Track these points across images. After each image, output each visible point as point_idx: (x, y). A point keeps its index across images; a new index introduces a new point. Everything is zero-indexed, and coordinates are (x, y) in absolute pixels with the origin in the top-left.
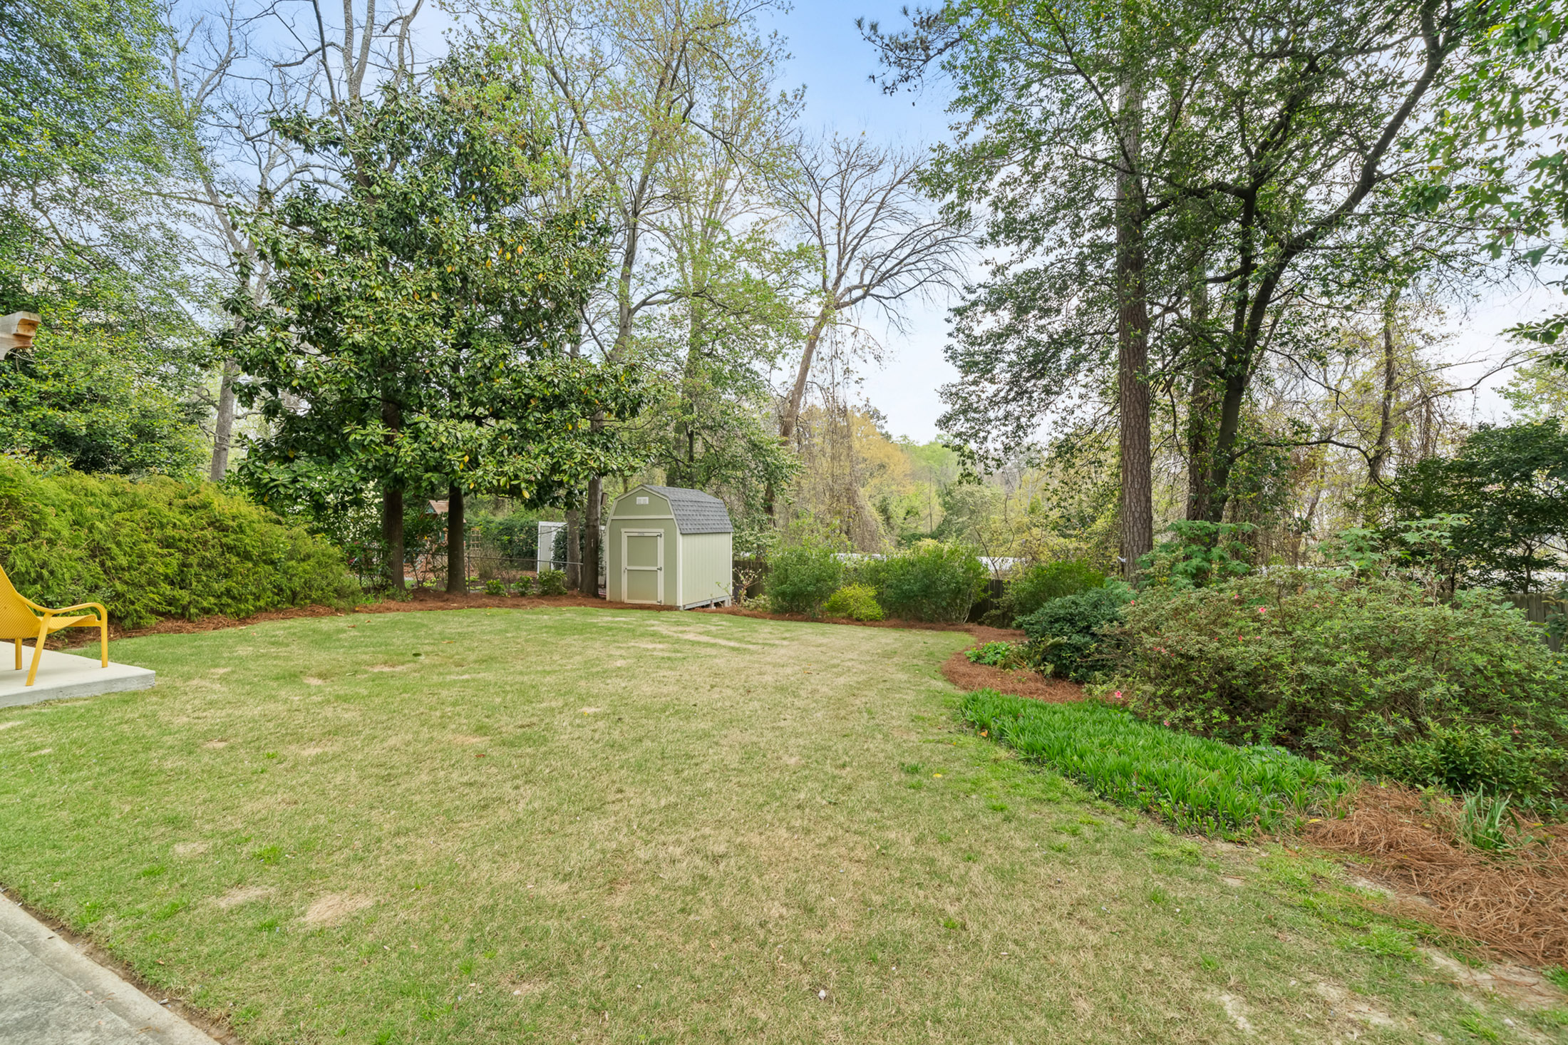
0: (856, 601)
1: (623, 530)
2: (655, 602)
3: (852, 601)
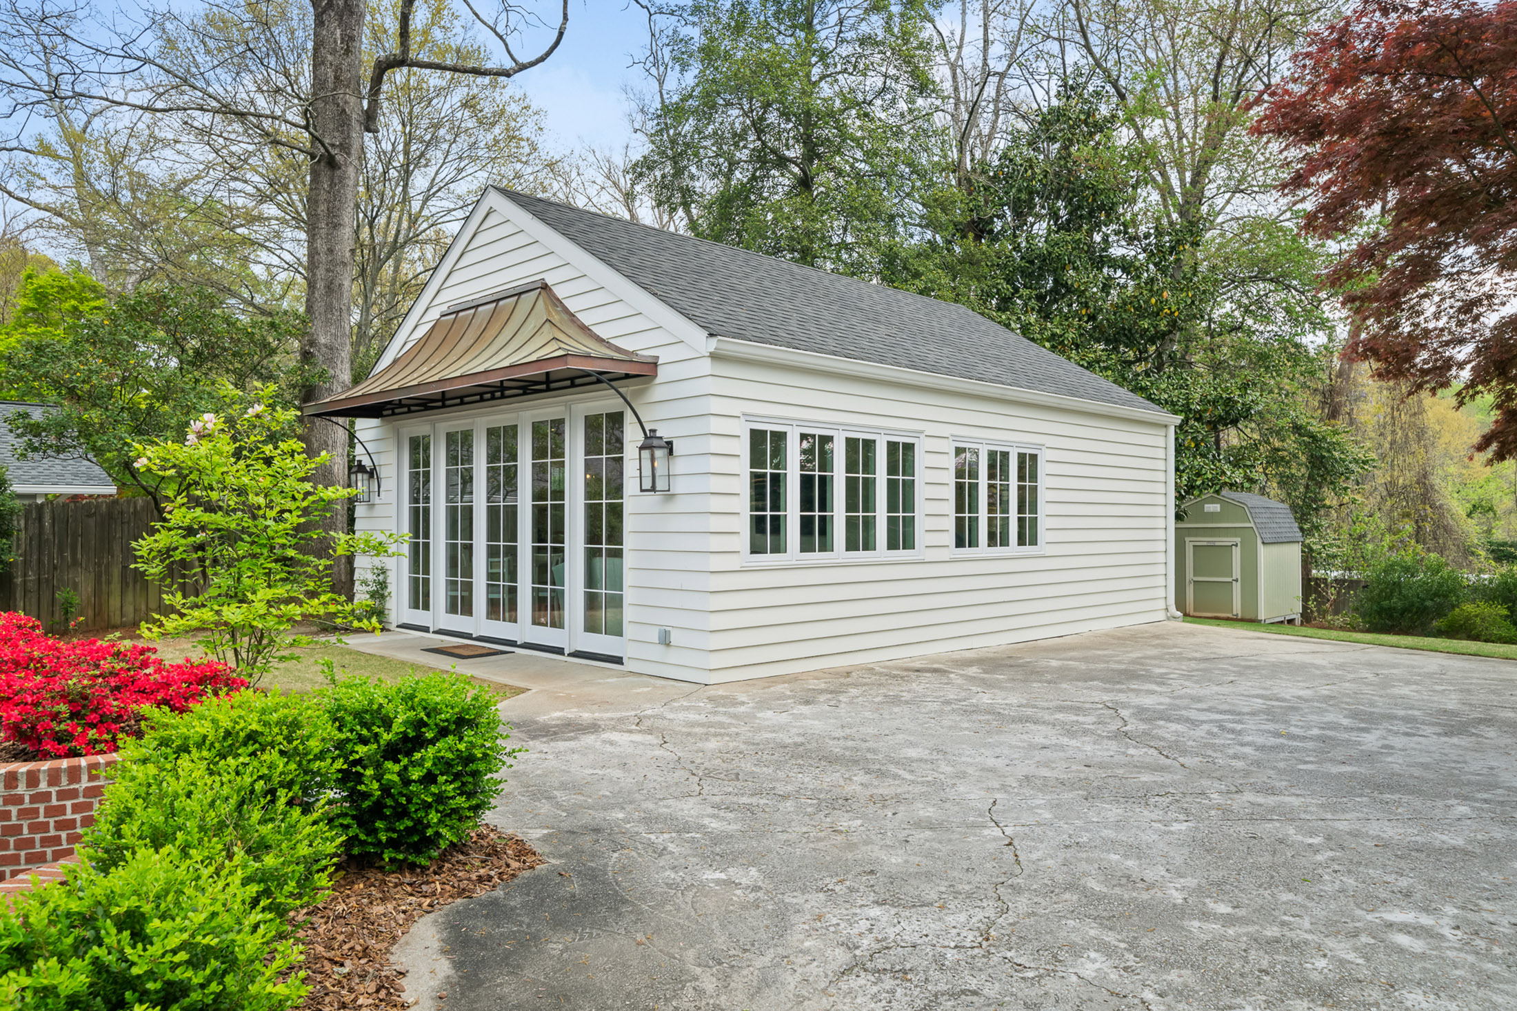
0: (1483, 620)
1: (1187, 539)
2: (1230, 615)
3: (1478, 620)
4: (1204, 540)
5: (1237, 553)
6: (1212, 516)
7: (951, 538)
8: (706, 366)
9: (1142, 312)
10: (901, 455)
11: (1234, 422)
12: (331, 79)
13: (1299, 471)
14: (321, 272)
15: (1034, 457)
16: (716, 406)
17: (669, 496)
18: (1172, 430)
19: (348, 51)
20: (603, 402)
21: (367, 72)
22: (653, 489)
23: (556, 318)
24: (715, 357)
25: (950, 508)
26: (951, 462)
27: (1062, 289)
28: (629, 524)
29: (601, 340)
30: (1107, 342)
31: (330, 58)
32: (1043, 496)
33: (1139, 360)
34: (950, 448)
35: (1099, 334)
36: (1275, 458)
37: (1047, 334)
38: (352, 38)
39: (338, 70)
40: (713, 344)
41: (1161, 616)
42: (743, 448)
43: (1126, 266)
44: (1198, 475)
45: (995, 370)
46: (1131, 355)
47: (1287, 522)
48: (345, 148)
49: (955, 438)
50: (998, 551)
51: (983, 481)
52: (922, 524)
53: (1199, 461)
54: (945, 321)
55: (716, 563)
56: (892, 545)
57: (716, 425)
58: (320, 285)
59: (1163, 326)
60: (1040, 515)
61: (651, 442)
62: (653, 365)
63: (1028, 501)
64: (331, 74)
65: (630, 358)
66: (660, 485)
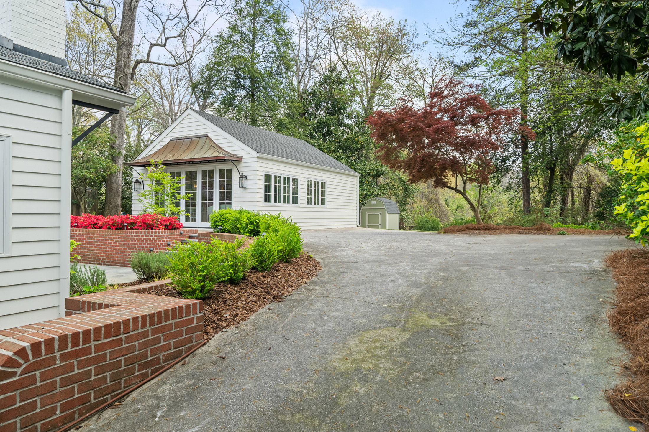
1: (367, 212)
4: (371, 212)
5: (380, 216)
6: (374, 205)
7: (306, 202)
8: (256, 160)
9: (353, 142)
10: (295, 180)
11: (379, 176)
12: (123, 65)
13: (401, 192)
14: (117, 122)
15: (325, 183)
16: (258, 168)
17: (246, 189)
18: (358, 178)
19: (128, 57)
20: (225, 166)
21: (132, 64)
22: (243, 187)
23: (213, 145)
24: (258, 157)
25: (305, 194)
26: (306, 183)
27: (329, 133)
28: (233, 195)
29: (226, 151)
30: (343, 150)
31: (123, 59)
32: (327, 193)
33: (353, 156)
34: (306, 180)
35: (340, 147)
36: (393, 188)
37: (326, 147)
38: (130, 54)
39: (125, 63)
40: (258, 155)
41: (356, 226)
42: (263, 178)
43: (349, 127)
44: (369, 191)
45: (316, 161)
46: (350, 154)
47: (396, 207)
48: (126, 85)
49: (307, 178)
50: (316, 206)
51: (313, 188)
52: (299, 198)
53: (369, 187)
54: (301, 146)
55: (258, 204)
56: (293, 203)
57: (258, 173)
58: (117, 126)
59: (359, 146)
60: (326, 198)
61: (242, 177)
62: (241, 158)
63: (323, 194)
64: (123, 63)
65: (234, 156)
66: (244, 186)
